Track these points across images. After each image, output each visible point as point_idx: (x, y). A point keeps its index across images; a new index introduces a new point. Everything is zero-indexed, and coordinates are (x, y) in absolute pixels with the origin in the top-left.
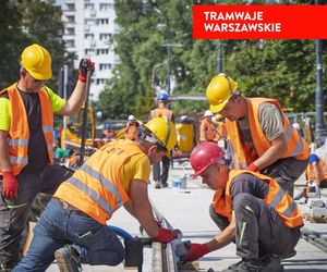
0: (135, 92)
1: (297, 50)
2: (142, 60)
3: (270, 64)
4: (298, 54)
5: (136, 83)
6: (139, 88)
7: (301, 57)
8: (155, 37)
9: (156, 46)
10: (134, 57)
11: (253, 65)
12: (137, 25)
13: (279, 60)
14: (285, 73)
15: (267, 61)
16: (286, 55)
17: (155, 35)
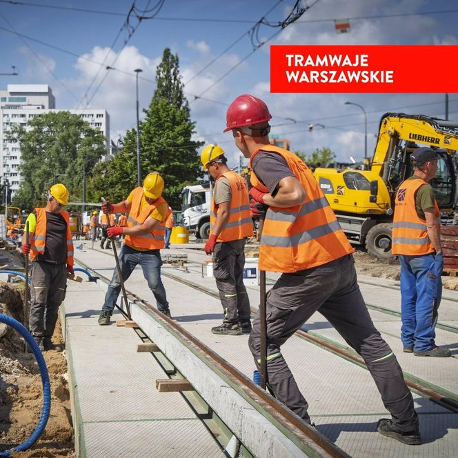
0: (33, 197)
1: (127, 178)
2: (37, 179)
3: (112, 185)
4: (127, 180)
5: (33, 192)
6: (35, 195)
7: (129, 181)
8: (44, 167)
9: (45, 172)
10: (33, 178)
11: (103, 185)
12: (34, 160)
13: (117, 183)
14: (120, 190)
15: (111, 183)
16: (121, 180)
17: (44, 166)
